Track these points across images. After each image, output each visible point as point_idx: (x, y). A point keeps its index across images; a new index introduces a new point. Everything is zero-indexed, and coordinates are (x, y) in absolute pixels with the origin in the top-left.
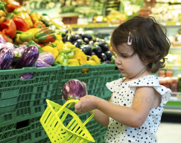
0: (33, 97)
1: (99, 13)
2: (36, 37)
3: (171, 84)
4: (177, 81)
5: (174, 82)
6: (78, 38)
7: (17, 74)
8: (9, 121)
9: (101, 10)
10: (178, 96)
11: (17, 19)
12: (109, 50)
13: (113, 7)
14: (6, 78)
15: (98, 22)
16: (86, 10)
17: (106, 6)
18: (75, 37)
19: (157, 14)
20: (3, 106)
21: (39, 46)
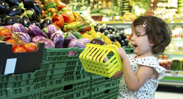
0: (76, 68)
1: (117, 14)
2: (78, 28)
3: (167, 64)
4: (171, 63)
5: (169, 63)
6: (105, 30)
7: (66, 52)
8: (59, 84)
9: (119, 12)
10: (172, 73)
11: (64, 15)
12: (127, 38)
13: (126, 10)
14: (59, 54)
15: (116, 20)
16: (108, 11)
17: (122, 9)
18: (103, 29)
19: (158, 15)
20: (56, 74)
21: (80, 33)
